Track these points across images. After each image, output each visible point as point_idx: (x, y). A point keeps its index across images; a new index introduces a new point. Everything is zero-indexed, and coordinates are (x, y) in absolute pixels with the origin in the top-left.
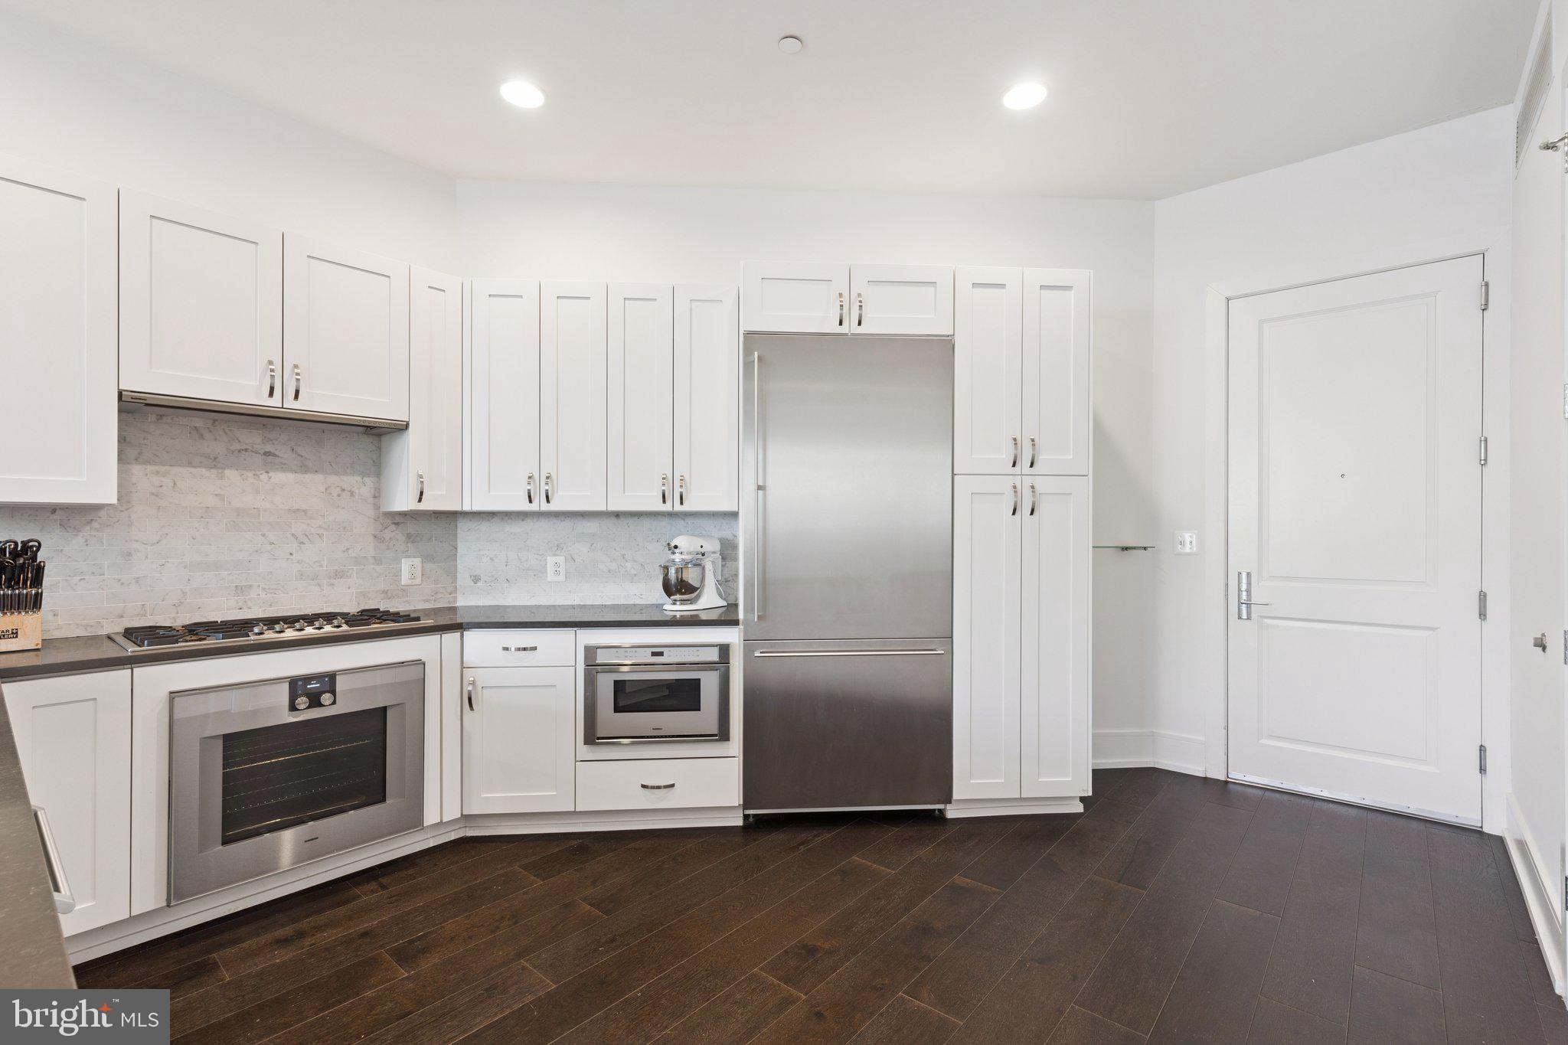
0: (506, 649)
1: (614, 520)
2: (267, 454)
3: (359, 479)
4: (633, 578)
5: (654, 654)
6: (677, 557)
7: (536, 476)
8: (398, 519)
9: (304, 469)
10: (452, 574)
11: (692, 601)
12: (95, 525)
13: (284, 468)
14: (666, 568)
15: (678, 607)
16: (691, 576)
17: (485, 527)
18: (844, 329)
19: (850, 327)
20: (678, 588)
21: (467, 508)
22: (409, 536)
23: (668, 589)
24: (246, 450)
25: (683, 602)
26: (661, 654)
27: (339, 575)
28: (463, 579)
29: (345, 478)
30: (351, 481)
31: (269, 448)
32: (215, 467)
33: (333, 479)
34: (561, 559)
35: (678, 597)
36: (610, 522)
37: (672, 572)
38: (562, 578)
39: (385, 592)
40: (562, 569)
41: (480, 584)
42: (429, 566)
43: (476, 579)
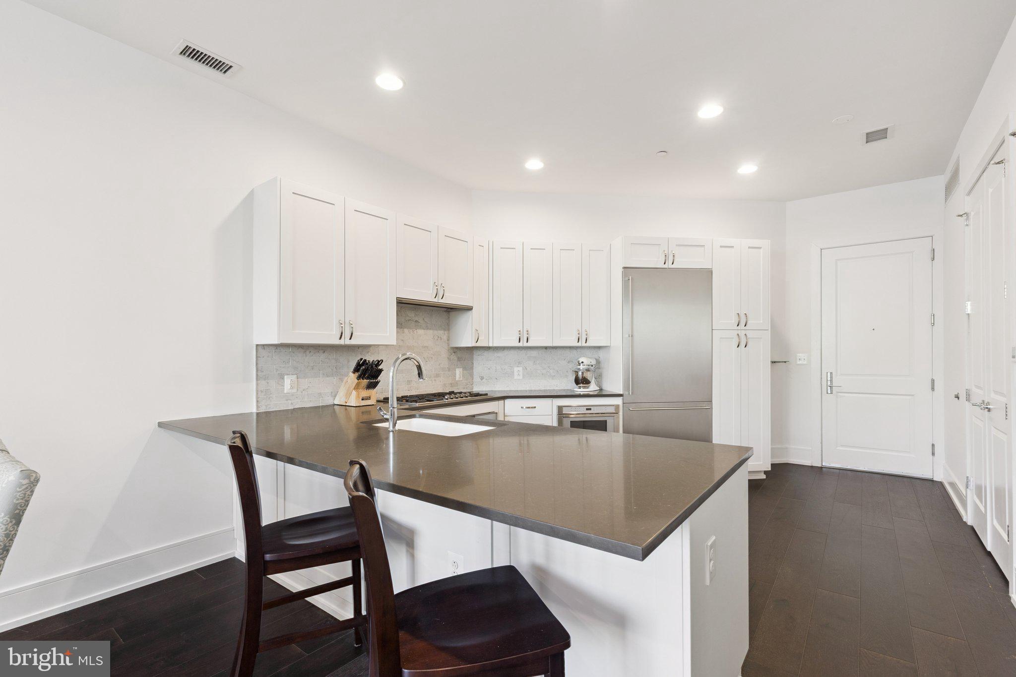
0: (522, 407)
1: (545, 350)
2: (416, 321)
3: (443, 332)
4: (553, 377)
5: (587, 409)
6: (581, 367)
7: (522, 331)
8: (455, 350)
9: (427, 328)
10: (472, 375)
11: (588, 388)
12: (369, 353)
13: (421, 328)
14: (577, 372)
15: (582, 390)
16: (588, 376)
17: (486, 354)
18: (666, 266)
19: (669, 265)
20: (581, 381)
21: (491, 345)
22: (458, 358)
23: (577, 381)
24: (410, 320)
25: (584, 387)
26: (590, 409)
27: (437, 376)
28: (476, 379)
29: (439, 331)
30: (441, 332)
31: (416, 319)
32: (402, 328)
33: (436, 332)
34: (520, 369)
35: (581, 385)
36: (543, 351)
37: (580, 373)
38: (521, 377)
39: (451, 384)
40: (521, 373)
41: (484, 380)
42: (465, 372)
43: (482, 378)
